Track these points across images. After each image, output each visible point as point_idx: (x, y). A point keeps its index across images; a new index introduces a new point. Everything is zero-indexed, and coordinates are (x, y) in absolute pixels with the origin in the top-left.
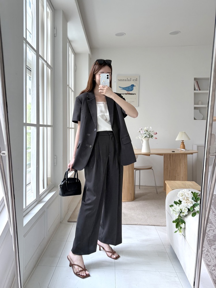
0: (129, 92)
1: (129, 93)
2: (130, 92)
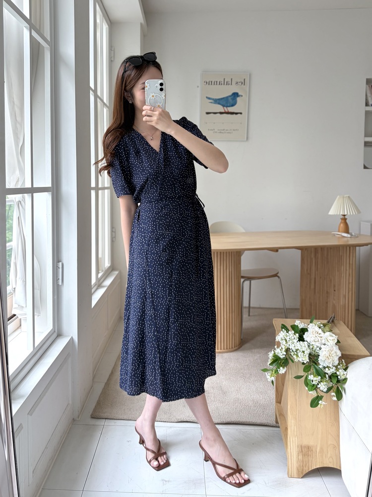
0: (228, 108)
1: (227, 111)
2: (231, 109)
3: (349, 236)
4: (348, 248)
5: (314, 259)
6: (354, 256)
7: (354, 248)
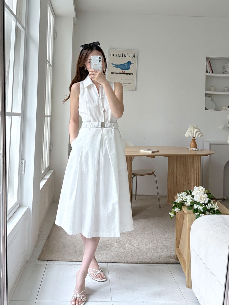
0: (125, 71)
3: (197, 150)
4: (196, 157)
5: (176, 164)
6: (200, 162)
7: (200, 157)
